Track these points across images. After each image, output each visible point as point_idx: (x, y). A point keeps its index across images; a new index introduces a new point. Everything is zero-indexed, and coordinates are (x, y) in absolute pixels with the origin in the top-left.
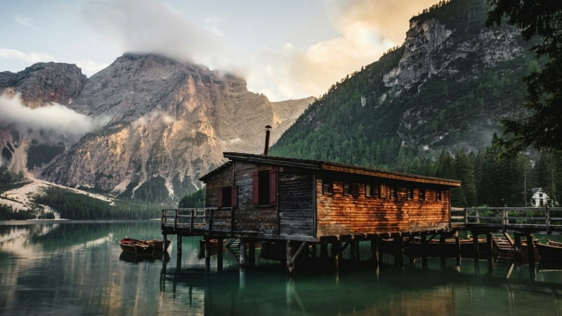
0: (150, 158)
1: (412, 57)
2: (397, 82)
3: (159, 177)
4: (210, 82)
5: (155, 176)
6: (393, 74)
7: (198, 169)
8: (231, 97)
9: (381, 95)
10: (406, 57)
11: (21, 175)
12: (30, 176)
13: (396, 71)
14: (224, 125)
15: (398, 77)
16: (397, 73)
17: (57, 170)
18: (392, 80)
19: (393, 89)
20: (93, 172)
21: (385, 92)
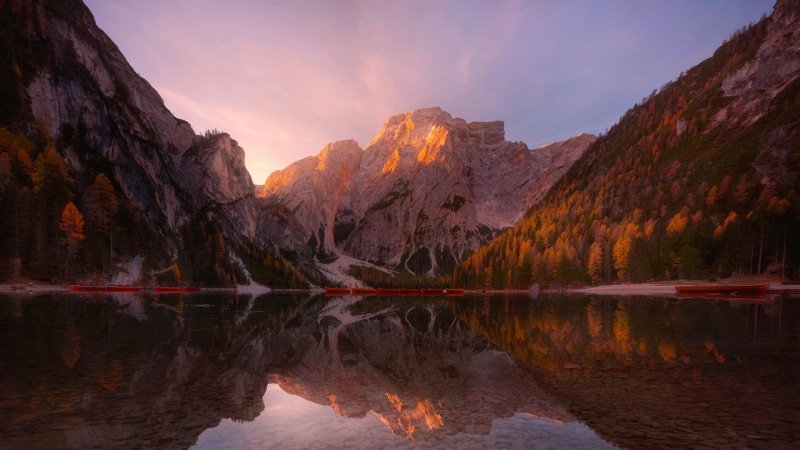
0: (417, 229)
1: (785, 36)
2: (749, 86)
3: (424, 248)
4: (466, 137)
5: (421, 247)
6: (743, 73)
7: (456, 238)
8: (487, 150)
9: (716, 112)
10: (774, 39)
11: (332, 253)
12: (338, 252)
13: (750, 68)
14: (478, 185)
15: (753, 78)
16: (753, 71)
17: (353, 245)
18: (740, 84)
19: (741, 99)
20: (376, 246)
21: (722, 107)
